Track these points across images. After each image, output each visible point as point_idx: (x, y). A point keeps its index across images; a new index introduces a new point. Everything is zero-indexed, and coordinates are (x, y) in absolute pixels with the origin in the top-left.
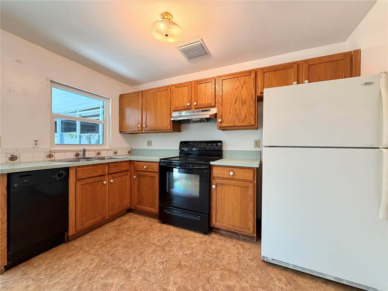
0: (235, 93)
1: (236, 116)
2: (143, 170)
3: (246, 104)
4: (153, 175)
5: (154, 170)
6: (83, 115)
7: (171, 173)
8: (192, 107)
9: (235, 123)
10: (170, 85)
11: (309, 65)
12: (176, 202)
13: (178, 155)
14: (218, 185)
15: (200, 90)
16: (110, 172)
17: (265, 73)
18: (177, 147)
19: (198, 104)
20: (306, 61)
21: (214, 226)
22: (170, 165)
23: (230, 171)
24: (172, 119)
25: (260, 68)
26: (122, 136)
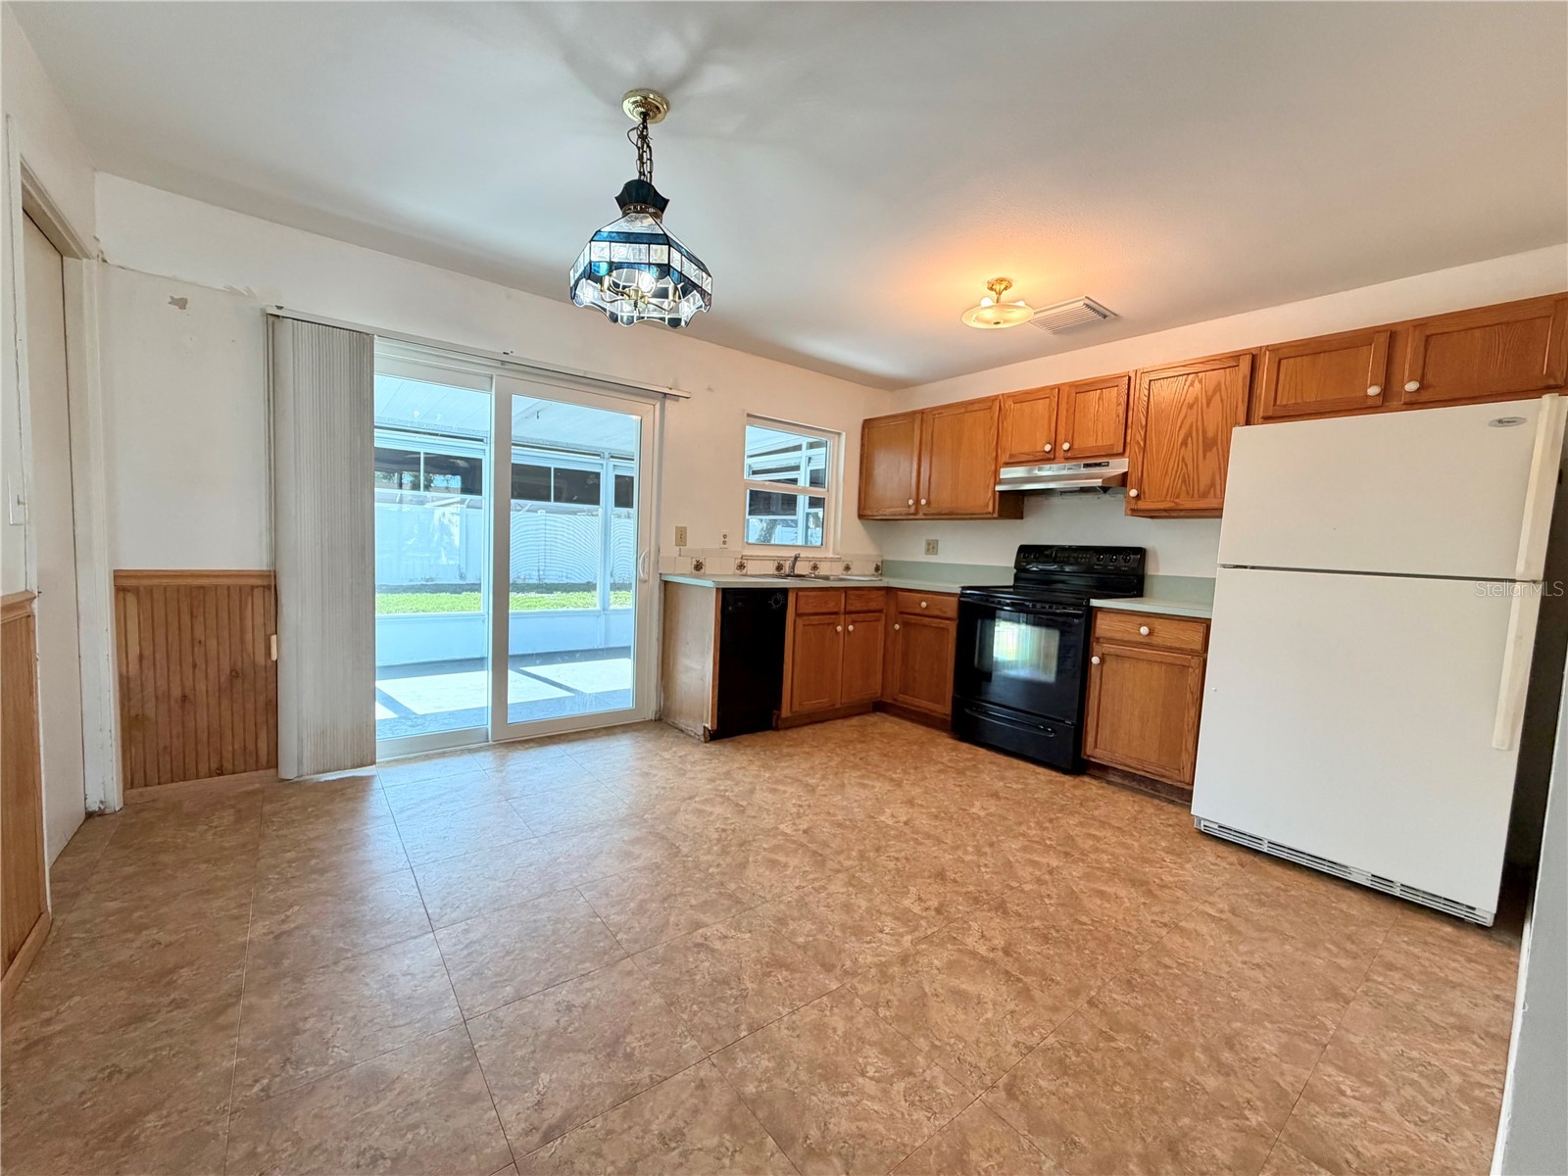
0: (1185, 417)
1: (1184, 481)
2: (918, 611)
3: (1215, 448)
4: (941, 625)
5: (945, 612)
6: (756, 468)
7: (987, 622)
8: (1057, 454)
9: (1177, 500)
10: (998, 395)
11: (1428, 337)
12: (997, 691)
13: (1011, 583)
14: (1107, 658)
15: (1084, 408)
16: (849, 608)
17: (1284, 362)
18: (1009, 561)
19: (1076, 446)
20: (1420, 324)
21: (1089, 756)
22: (987, 601)
23: (1141, 625)
24: (999, 488)
25: (1268, 346)
26: (863, 524)
